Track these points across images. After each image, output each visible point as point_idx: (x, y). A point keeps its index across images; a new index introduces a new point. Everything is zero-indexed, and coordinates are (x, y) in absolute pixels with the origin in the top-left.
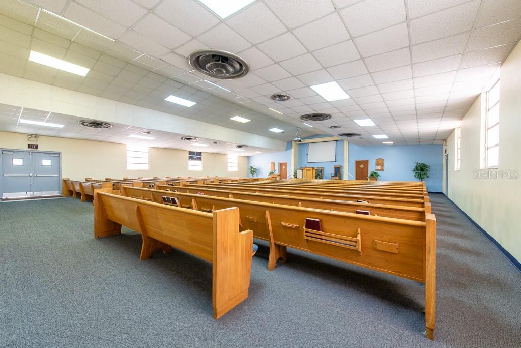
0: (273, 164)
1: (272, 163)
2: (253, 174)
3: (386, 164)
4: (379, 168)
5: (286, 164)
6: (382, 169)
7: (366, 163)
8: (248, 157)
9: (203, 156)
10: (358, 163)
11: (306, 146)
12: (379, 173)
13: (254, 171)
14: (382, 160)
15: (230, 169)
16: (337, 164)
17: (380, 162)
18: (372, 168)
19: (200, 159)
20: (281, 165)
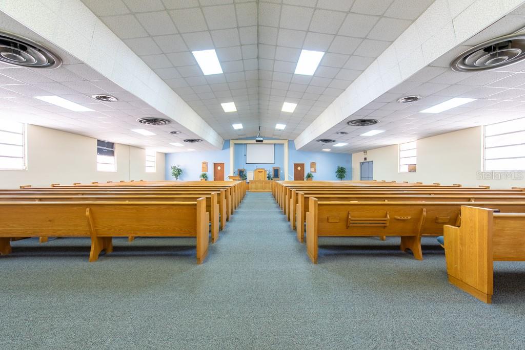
0: (205, 164)
1: (203, 163)
2: (176, 176)
3: (318, 167)
4: (313, 170)
5: (222, 165)
6: (315, 171)
7: (302, 165)
8: (166, 154)
9: (117, 150)
10: (296, 165)
11: (243, 146)
12: (313, 174)
13: (178, 172)
14: (315, 163)
15: (148, 170)
16: (276, 166)
17: (313, 165)
18: (307, 171)
19: (112, 153)
20: (215, 165)
